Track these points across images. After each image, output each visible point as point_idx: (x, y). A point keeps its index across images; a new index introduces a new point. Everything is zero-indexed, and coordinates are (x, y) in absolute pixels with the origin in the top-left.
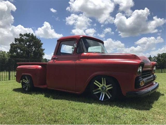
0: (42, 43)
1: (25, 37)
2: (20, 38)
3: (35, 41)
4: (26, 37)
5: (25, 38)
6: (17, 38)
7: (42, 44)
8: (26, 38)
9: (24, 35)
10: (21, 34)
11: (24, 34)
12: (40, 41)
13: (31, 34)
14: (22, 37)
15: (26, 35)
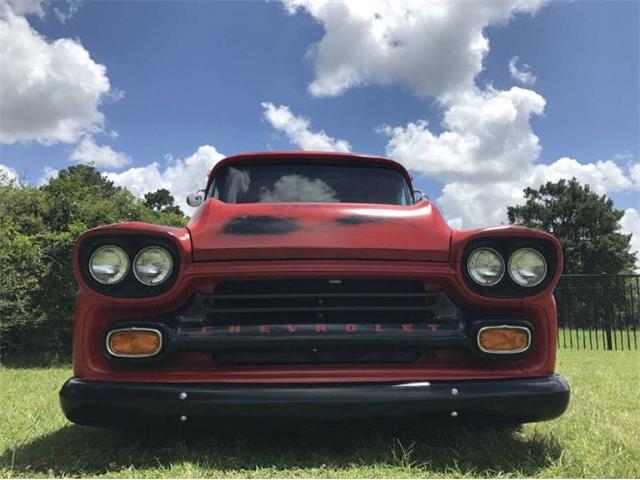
0: (620, 210)
1: (544, 197)
2: (528, 202)
3: (582, 206)
4: (549, 198)
5: (547, 201)
6: (515, 207)
7: (620, 215)
8: (550, 202)
9: (543, 190)
10: (529, 188)
11: (542, 186)
12: (610, 203)
13: (567, 183)
14: (533, 199)
15: (550, 189)
